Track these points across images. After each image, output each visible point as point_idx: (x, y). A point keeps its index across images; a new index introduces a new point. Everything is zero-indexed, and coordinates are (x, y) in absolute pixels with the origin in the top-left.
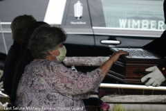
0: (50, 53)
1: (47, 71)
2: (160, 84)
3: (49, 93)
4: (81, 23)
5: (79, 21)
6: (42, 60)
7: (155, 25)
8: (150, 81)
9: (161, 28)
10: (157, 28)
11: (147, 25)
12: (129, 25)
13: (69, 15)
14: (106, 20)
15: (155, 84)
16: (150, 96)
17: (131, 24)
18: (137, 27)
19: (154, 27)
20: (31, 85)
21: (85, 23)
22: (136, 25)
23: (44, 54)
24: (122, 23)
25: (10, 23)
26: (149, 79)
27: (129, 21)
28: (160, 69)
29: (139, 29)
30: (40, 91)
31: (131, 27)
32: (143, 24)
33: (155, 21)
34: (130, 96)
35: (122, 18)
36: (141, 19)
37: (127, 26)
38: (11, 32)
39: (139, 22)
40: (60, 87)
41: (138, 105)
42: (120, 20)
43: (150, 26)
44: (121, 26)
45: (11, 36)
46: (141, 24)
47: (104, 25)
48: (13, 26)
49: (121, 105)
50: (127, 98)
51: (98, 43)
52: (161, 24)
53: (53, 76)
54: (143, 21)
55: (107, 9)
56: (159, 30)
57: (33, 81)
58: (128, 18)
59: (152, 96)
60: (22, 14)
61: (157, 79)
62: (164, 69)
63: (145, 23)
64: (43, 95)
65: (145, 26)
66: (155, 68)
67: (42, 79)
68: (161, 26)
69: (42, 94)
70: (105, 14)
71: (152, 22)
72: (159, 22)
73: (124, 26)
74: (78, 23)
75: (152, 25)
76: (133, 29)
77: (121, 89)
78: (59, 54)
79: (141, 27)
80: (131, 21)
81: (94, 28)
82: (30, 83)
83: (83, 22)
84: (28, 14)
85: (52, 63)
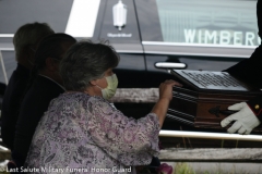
0: (93, 83)
1: (83, 110)
2: (250, 130)
3: (83, 144)
4: (124, 35)
5: (120, 32)
6: (77, 94)
7: (241, 39)
8: (235, 127)
9: (249, 44)
10: (244, 43)
11: (228, 38)
12: (200, 39)
13: (106, 23)
14: (163, 30)
15: (242, 131)
16: (233, 150)
17: (203, 36)
18: (212, 42)
19: (238, 41)
20: (56, 129)
21: (130, 35)
22: (211, 38)
23: (84, 85)
24: (189, 35)
25: (12, 36)
26: (233, 122)
27: (200, 32)
28: (252, 106)
29: (215, 45)
30: (68, 140)
31: (203, 42)
32: (222, 38)
33: (240, 33)
34: (202, 150)
35: (189, 27)
36: (219, 29)
37: (196, 40)
38: (13, 49)
39: (215, 33)
40: (98, 137)
41: (214, 164)
42: (185, 31)
43: (232, 40)
44: (187, 40)
45: (14, 55)
46: (218, 37)
47: (160, 38)
48: (16, 41)
49: (188, 164)
50: (197, 153)
51: (150, 67)
52: (250, 36)
53: (90, 119)
54: (222, 32)
55: (164, 14)
56: (246, 46)
57: (59, 124)
58: (198, 28)
59: (236, 149)
60: (31, 21)
61: (246, 123)
62: (257, 107)
63: (225, 35)
64: (73, 147)
65: (225, 41)
66: (243, 105)
67: (74, 122)
68: (251, 40)
69: (71, 145)
70: (162, 22)
71: (236, 33)
72: (248, 34)
73: (192, 40)
74: (119, 35)
75: (236, 39)
76: (206, 45)
77: (186, 139)
78: (106, 85)
79: (218, 42)
80: (203, 33)
81: (144, 43)
82: (54, 126)
83: (127, 33)
84: (41, 22)
85: (92, 99)
